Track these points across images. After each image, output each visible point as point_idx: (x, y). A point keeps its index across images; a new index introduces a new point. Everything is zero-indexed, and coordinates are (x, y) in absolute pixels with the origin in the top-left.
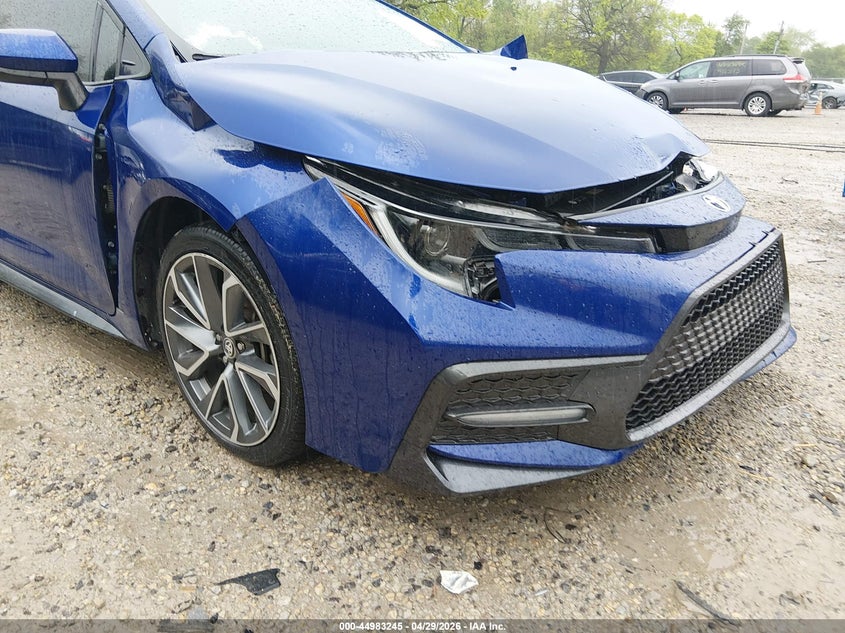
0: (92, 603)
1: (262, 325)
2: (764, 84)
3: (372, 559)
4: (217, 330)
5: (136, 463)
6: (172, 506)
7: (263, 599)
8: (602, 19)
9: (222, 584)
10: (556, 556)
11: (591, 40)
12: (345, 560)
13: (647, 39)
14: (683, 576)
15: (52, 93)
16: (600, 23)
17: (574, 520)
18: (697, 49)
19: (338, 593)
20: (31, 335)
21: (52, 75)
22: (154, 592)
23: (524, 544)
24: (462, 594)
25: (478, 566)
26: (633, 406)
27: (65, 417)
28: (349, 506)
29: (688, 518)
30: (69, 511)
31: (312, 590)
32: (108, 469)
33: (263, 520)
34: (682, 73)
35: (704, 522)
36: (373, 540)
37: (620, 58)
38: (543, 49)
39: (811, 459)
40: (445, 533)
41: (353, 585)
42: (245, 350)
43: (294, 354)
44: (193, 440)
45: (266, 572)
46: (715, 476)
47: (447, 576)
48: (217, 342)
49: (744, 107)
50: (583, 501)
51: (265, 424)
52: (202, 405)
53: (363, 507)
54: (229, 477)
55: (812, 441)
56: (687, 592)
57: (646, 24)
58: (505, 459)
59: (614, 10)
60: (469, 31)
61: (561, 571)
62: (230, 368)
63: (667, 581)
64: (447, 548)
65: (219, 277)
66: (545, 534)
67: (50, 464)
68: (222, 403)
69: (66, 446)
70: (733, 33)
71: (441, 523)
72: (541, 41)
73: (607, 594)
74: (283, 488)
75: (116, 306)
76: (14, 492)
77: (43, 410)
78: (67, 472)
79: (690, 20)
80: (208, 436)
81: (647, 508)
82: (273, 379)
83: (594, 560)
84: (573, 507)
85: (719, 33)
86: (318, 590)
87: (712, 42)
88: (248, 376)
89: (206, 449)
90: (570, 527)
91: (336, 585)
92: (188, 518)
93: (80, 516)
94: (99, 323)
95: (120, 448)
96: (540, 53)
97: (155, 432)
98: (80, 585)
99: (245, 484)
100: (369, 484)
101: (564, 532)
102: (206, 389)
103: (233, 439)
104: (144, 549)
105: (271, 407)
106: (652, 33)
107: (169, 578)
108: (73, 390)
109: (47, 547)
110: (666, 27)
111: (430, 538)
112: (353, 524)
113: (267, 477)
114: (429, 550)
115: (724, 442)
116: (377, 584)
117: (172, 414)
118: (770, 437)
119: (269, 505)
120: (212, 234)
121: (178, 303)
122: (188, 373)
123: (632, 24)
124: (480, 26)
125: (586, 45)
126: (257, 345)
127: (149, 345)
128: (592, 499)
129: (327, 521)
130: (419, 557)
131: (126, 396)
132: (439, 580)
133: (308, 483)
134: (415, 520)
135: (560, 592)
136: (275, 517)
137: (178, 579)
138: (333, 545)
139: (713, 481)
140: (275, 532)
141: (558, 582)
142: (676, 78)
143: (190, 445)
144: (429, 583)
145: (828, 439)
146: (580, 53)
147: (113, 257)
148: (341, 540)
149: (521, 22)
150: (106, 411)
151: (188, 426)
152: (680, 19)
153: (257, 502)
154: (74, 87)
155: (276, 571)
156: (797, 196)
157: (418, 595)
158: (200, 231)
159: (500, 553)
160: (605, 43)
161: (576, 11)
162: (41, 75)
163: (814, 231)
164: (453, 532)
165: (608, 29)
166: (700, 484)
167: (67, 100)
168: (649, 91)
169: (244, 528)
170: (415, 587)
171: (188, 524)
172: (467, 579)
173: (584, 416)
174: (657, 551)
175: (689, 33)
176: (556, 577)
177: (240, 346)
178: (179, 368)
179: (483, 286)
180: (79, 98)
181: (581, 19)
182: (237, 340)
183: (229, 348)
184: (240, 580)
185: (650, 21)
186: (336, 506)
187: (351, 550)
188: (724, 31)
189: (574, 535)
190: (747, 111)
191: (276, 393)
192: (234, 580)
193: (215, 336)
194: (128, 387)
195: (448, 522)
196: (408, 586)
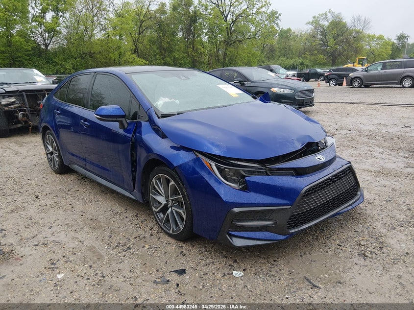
0: (135, 276)
1: (181, 196)
2: (410, 72)
3: (213, 267)
4: (167, 197)
5: (141, 239)
6: (153, 251)
7: (181, 276)
8: (332, 40)
9: (170, 272)
10: (268, 268)
11: (327, 50)
12: (205, 267)
13: (356, 48)
14: (308, 275)
15: (117, 124)
16: (331, 42)
17: (276, 259)
18: (382, 51)
19: (203, 276)
20: (101, 198)
21: (118, 119)
22: (151, 274)
23: (259, 265)
24: (238, 277)
25: (244, 270)
26: (289, 221)
27: (117, 225)
28: (206, 253)
29: (314, 260)
30: (124, 252)
31: (195, 275)
32: (133, 241)
33: (180, 256)
34: (369, 68)
35: (319, 261)
36: (213, 262)
37: (343, 57)
38: (303, 55)
39: (362, 243)
40: (235, 261)
41: (207, 274)
42: (175, 203)
43: (190, 205)
44: (158, 233)
45: (182, 270)
46: (327, 247)
47: (234, 273)
48: (166, 201)
49: (401, 83)
50: (281, 254)
51: (181, 227)
52: (161, 221)
53: (210, 253)
54: (169, 244)
55: (367, 237)
56: (307, 279)
57: (355, 41)
58: (250, 236)
59: (338, 35)
60: (267, 49)
61: (269, 272)
62: (170, 209)
63: (302, 277)
64: (235, 265)
65: (168, 182)
66: (266, 263)
67: (116, 239)
68: (167, 220)
69: (119, 234)
70: (401, 42)
71: (235, 259)
72: (302, 51)
73: (282, 279)
74: (186, 247)
75: (134, 189)
76: (106, 247)
77: (110, 222)
78: (121, 242)
79: (378, 38)
80: (162, 231)
81: (301, 256)
82: (184, 212)
83: (280, 270)
84: (277, 255)
85: (394, 43)
86: (197, 275)
87: (390, 48)
88: (176, 211)
89: (162, 235)
90: (275, 261)
91: (202, 274)
92: (159, 255)
93: (127, 254)
94: (127, 194)
95: (135, 235)
96: (302, 57)
97: (146, 230)
98: (131, 271)
99: (175, 246)
100: (213, 247)
101: (272, 262)
102: (162, 216)
103: (171, 232)
104: (147, 263)
105: (183, 221)
106: (358, 45)
107: (155, 270)
108: (118, 216)
109: (119, 262)
110: (366, 41)
111: (230, 263)
112: (207, 258)
113: (181, 244)
114: (230, 266)
115: (335, 237)
116: (214, 274)
117: (150, 225)
118: (352, 235)
119: (182, 252)
120: (166, 169)
121: (155, 188)
122: (157, 210)
123: (348, 42)
124: (272, 46)
125: (325, 53)
126: (178, 202)
127: (144, 201)
128: (284, 253)
129: (200, 257)
130: (226, 267)
131: (135, 218)
132: (232, 273)
133: (193, 246)
134: (226, 257)
135: (268, 278)
136: (184, 255)
137: (157, 270)
138: (201, 263)
139: (326, 249)
140: (184, 259)
141: (268, 275)
142: (366, 71)
143: (157, 234)
144: (229, 274)
145: (373, 237)
146: (322, 56)
147: (134, 173)
148: (204, 262)
149: (292, 43)
150: (129, 223)
151: (156, 228)
152: (372, 38)
153: (178, 251)
154: (124, 122)
155: (185, 269)
156: (407, 134)
157: (226, 277)
158: (163, 168)
159: (251, 267)
160: (335, 51)
161: (319, 36)
162: (115, 119)
163: (407, 153)
164: (238, 261)
165: (336, 44)
166: (321, 250)
167: (122, 126)
168: (353, 77)
169: (175, 258)
170: (225, 275)
171: (159, 257)
172: (240, 274)
173: (274, 224)
174: (301, 269)
175: (378, 44)
176: (267, 274)
177: (174, 202)
178: (154, 209)
179: (243, 185)
180: (126, 126)
181: (322, 40)
182: (172, 200)
183: (170, 203)
184: (175, 271)
185: (357, 39)
186: (202, 253)
187: (207, 265)
188: (396, 42)
189: (276, 263)
190: (403, 85)
191: (184, 217)
192: (173, 271)
193: (166, 199)
194: (136, 215)
195: (237, 258)
196: (223, 275)
